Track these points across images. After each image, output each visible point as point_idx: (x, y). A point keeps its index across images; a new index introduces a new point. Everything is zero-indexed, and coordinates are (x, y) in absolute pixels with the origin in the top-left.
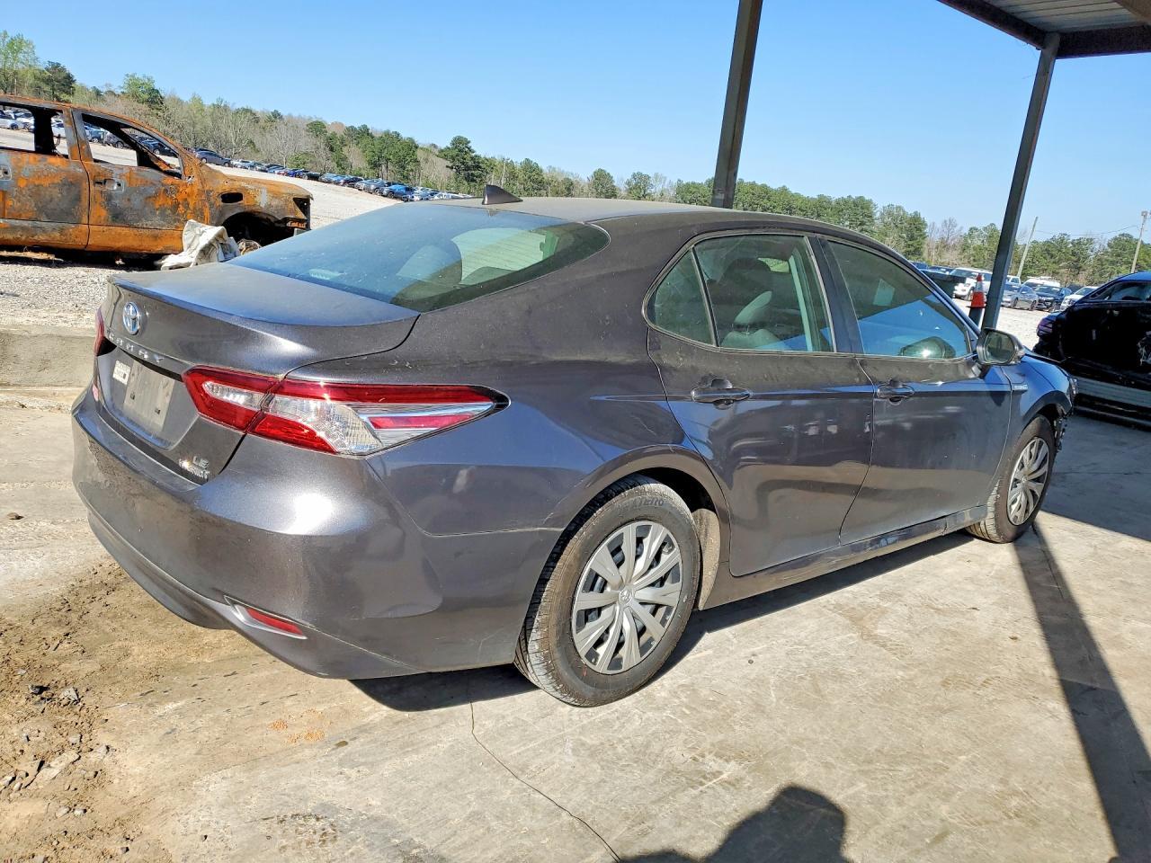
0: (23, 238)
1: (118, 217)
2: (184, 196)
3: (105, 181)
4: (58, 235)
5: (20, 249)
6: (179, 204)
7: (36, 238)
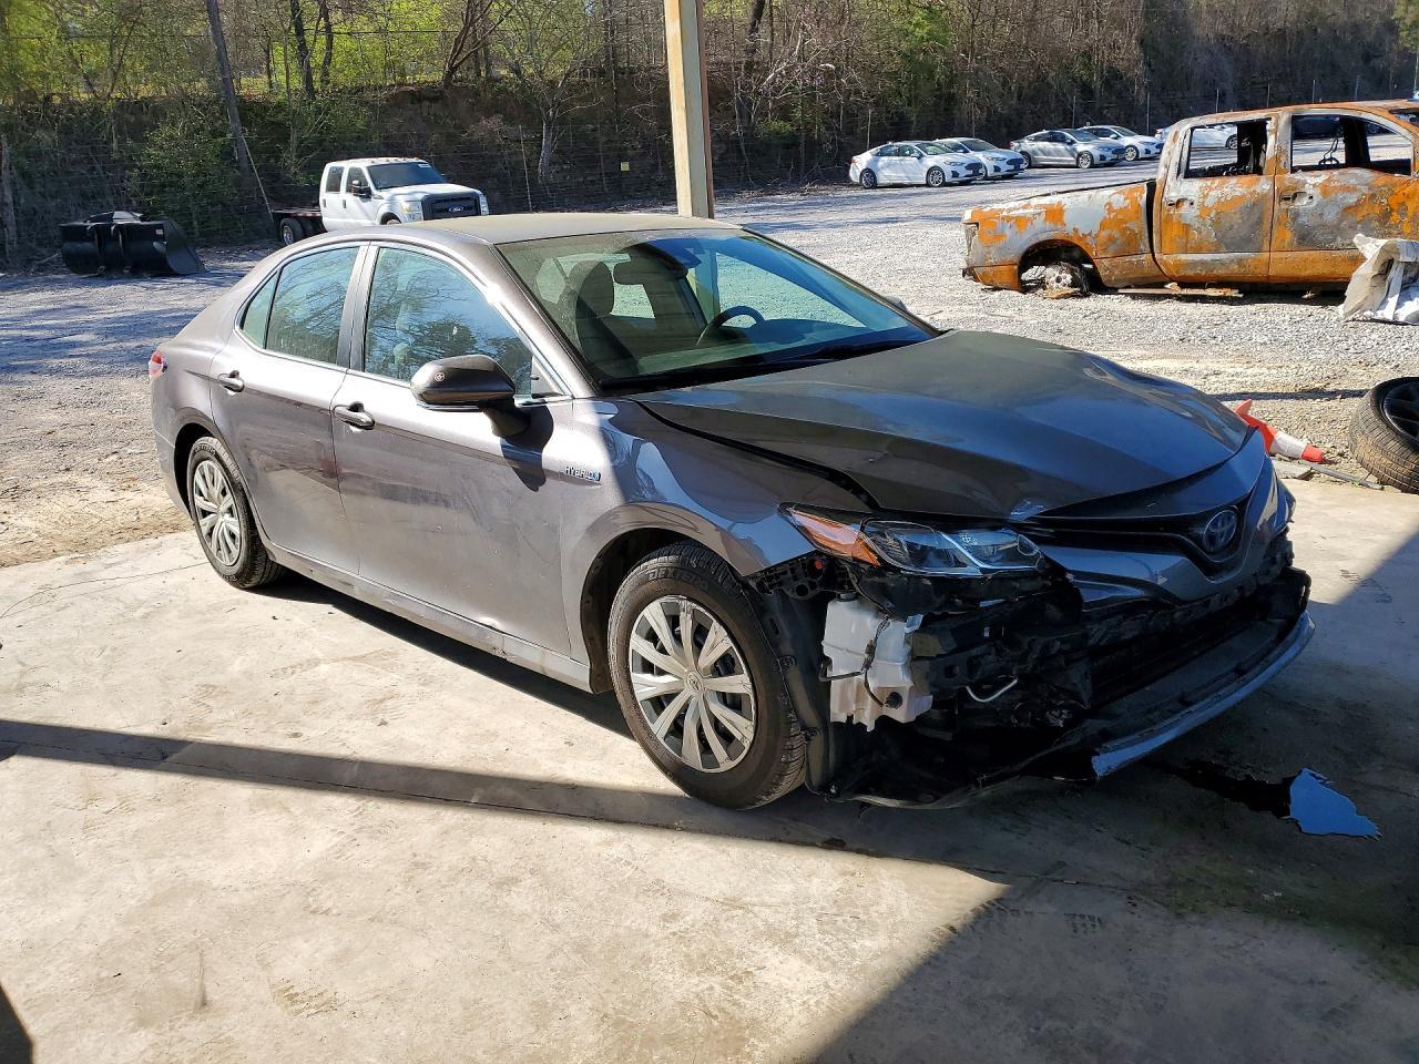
0: (1204, 273)
1: (1305, 239)
2: (1401, 199)
3: (1295, 196)
4: (1236, 267)
5: (1201, 285)
6: (1392, 210)
7: (1215, 272)
